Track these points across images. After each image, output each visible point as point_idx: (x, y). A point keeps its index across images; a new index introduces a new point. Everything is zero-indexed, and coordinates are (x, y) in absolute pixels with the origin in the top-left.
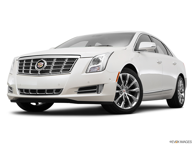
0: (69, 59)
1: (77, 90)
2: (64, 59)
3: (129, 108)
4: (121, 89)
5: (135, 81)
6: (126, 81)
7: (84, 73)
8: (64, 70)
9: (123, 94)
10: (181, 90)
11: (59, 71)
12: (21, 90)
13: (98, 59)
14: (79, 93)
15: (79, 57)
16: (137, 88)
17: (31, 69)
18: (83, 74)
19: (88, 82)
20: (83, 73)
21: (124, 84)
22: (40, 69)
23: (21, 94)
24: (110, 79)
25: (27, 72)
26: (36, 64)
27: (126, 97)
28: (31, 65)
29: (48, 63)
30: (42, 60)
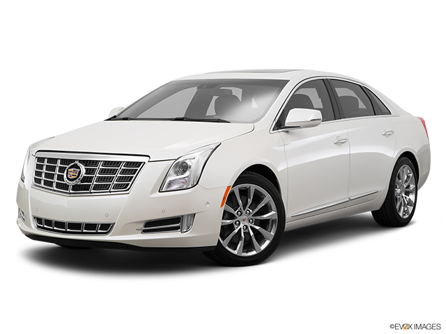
0: (128, 164)
1: (142, 226)
2: (118, 164)
3: (254, 253)
4: (237, 216)
5: (268, 199)
6: (247, 200)
7: (155, 192)
8: (117, 187)
9: (241, 226)
10: (408, 187)
11: (107, 187)
12: (39, 220)
13: (184, 163)
14: (145, 231)
15: (145, 159)
16: (273, 213)
17: (56, 181)
18: (152, 196)
19: (163, 211)
20: (152, 192)
21: (244, 207)
22: (71, 182)
23: (38, 227)
24: (208, 203)
25: (49, 184)
26: (66, 172)
27: (247, 231)
28: (57, 172)
29: (87, 169)
30: (77, 162)
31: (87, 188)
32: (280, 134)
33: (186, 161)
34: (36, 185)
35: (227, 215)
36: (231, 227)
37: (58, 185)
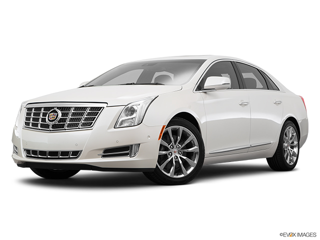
0: (92, 108)
1: (101, 153)
2: (85, 108)
3: (182, 176)
4: (170, 148)
5: (192, 137)
6: (177, 138)
7: (111, 128)
8: (84, 125)
9: (173, 156)
10: (293, 143)
11: (77, 125)
13: (132, 108)
14: (104, 156)
15: (104, 105)
16: (196, 147)
17: (41, 122)
18: (109, 131)
19: (117, 142)
20: (109, 128)
21: (175, 142)
23: (27, 156)
24: (149, 137)
25: (35, 125)
27: (177, 160)
28: (41, 116)
29: (62, 113)
30: (56, 109)
31: (63, 126)
32: (200, 94)
33: (134, 107)
34: (26, 127)
35: (162, 148)
36: (166, 157)
37: (42, 126)
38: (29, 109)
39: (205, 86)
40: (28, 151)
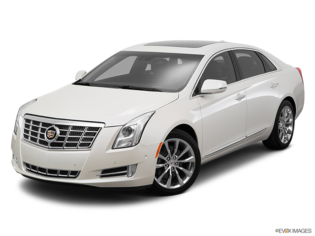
0: (90, 128)
1: (100, 173)
2: (82, 128)
3: (178, 186)
4: (167, 161)
5: (188, 148)
6: (174, 150)
7: (109, 149)
8: (82, 145)
10: (288, 121)
11: (75, 145)
14: (102, 177)
15: (102, 125)
16: (192, 157)
17: (39, 138)
18: (107, 152)
19: (115, 163)
20: (107, 149)
22: (50, 141)
23: (27, 169)
24: (146, 156)
25: (34, 140)
27: (173, 171)
28: (39, 132)
29: (61, 131)
30: (54, 126)
31: (61, 145)
33: (131, 127)
34: (25, 140)
35: (160, 161)
36: (163, 169)
37: (41, 142)
38: (28, 121)
39: (202, 89)
40: (27, 165)
